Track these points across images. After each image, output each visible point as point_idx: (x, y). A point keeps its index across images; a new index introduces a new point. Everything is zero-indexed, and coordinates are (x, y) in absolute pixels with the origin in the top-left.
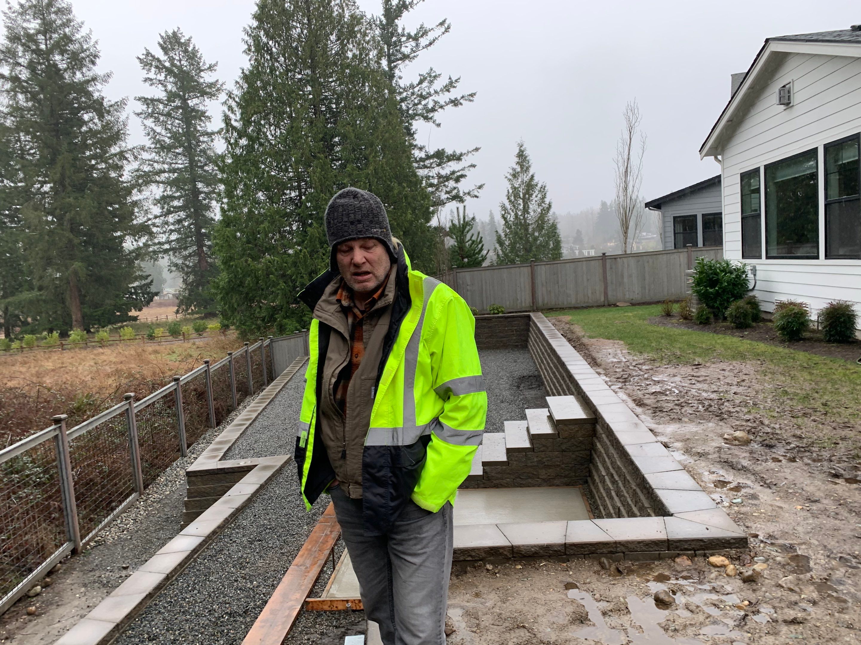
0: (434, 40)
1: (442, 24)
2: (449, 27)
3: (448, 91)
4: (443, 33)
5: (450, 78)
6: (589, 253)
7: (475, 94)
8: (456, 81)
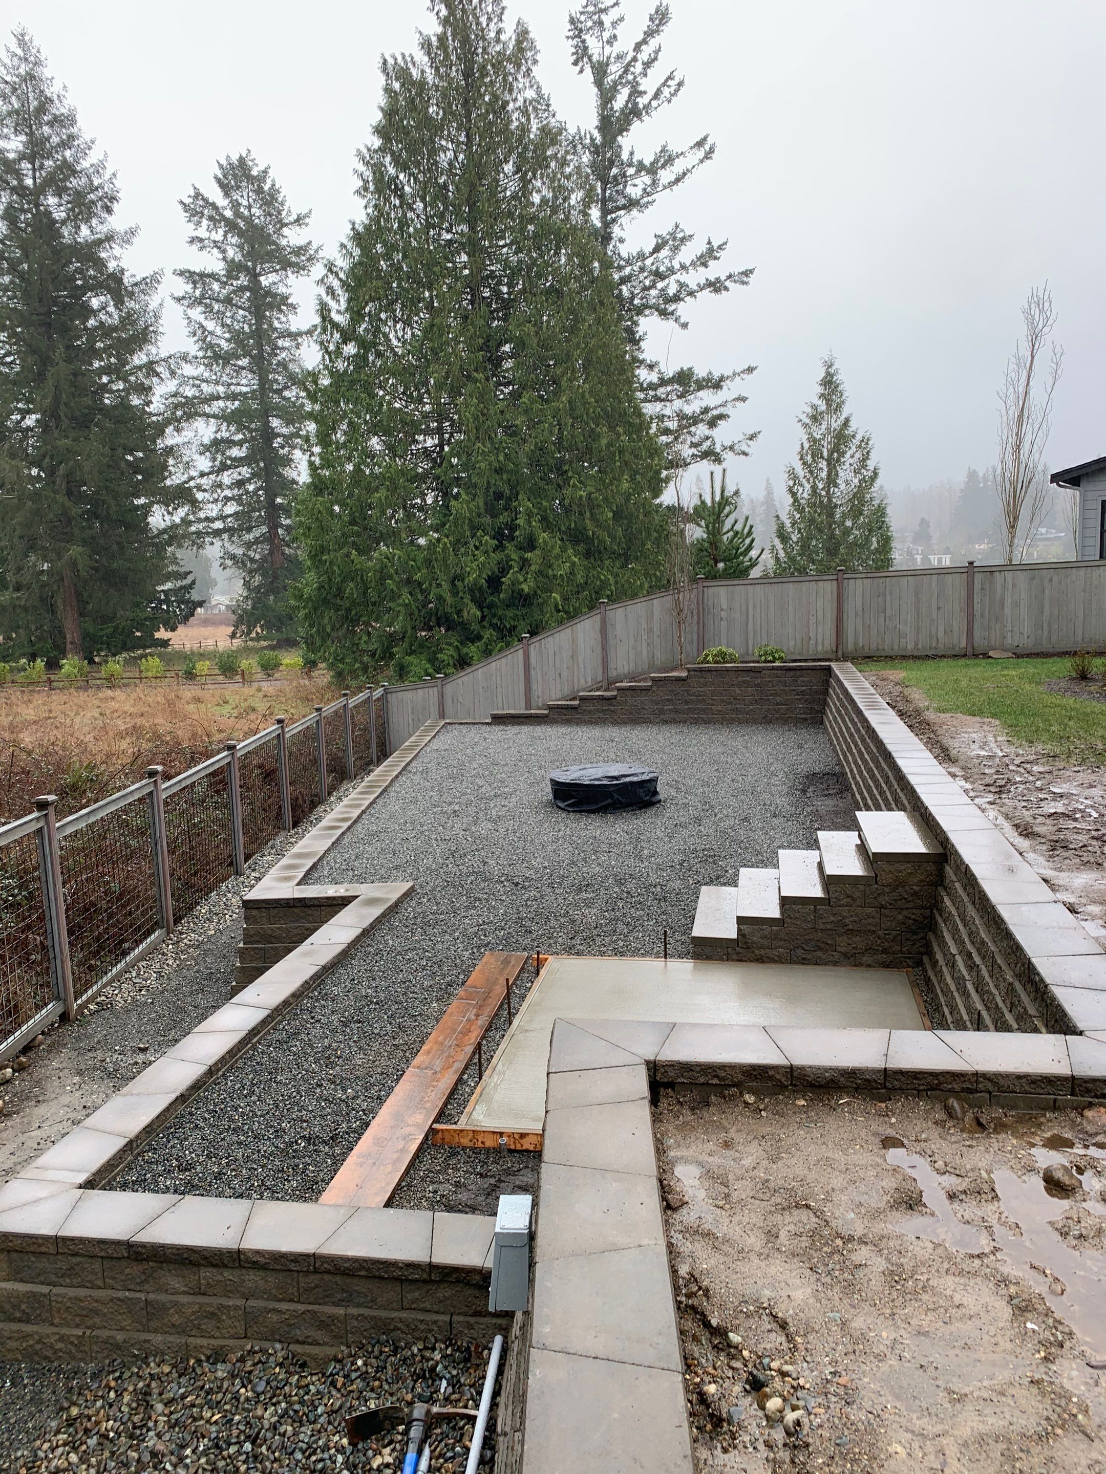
0: (684, 174)
1: (700, 144)
2: (711, 151)
3: (705, 265)
4: (702, 161)
5: (709, 243)
6: (940, 560)
7: (751, 271)
8: (720, 247)
